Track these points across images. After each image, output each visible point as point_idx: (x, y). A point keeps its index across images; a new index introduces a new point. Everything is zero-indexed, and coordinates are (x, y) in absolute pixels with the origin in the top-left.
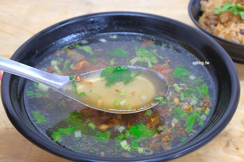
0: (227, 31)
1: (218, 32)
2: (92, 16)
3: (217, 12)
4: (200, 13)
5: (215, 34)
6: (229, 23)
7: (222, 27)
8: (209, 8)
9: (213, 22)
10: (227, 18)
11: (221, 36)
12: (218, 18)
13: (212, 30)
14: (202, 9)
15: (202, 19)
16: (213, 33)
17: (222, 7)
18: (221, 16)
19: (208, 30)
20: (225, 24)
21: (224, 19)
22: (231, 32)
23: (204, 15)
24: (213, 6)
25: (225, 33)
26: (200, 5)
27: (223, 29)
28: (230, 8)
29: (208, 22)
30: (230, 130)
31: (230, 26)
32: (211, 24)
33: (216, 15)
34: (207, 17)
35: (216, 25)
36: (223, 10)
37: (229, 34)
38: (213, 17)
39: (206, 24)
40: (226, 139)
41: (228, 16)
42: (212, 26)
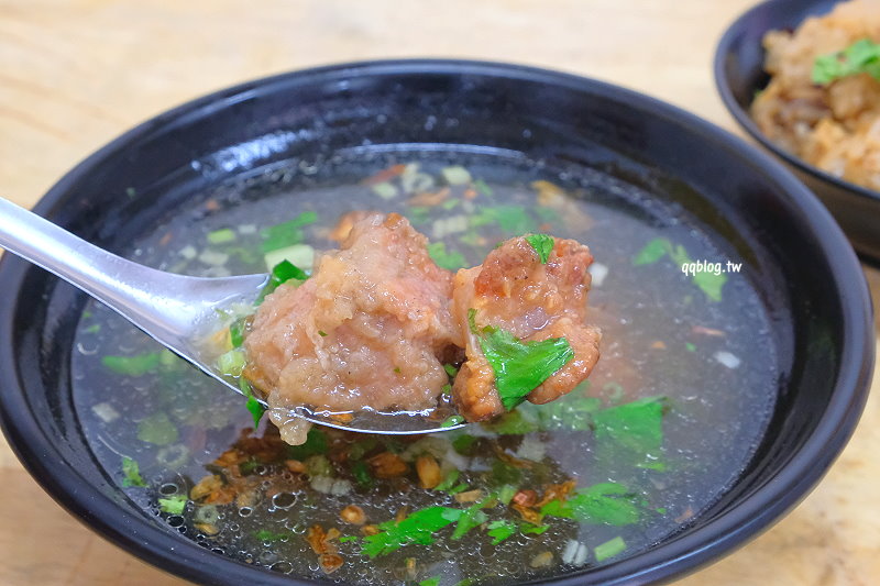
0: (855, 147)
1: (821, 150)
2: (346, 73)
3: (819, 77)
4: (762, 79)
5: (807, 161)
6: (865, 118)
7: (837, 131)
8: (795, 61)
9: (805, 112)
10: (857, 100)
11: (832, 166)
12: (822, 101)
13: (798, 142)
14: (770, 66)
15: (765, 102)
16: (800, 154)
17: (841, 57)
18: (837, 91)
19: (784, 145)
20: (850, 124)
21: (845, 101)
22: (868, 151)
23: (773, 88)
24: (808, 53)
25: (844, 156)
26: (763, 51)
27: (838, 141)
28: (870, 61)
29: (787, 113)
30: (841, 524)
31: (865, 130)
32: (796, 120)
33: (818, 87)
34: (784, 97)
35: (813, 125)
36: (845, 68)
37: (859, 162)
38: (804, 94)
39: (778, 120)
40: (822, 556)
41: (864, 93)
42: (801, 129)
